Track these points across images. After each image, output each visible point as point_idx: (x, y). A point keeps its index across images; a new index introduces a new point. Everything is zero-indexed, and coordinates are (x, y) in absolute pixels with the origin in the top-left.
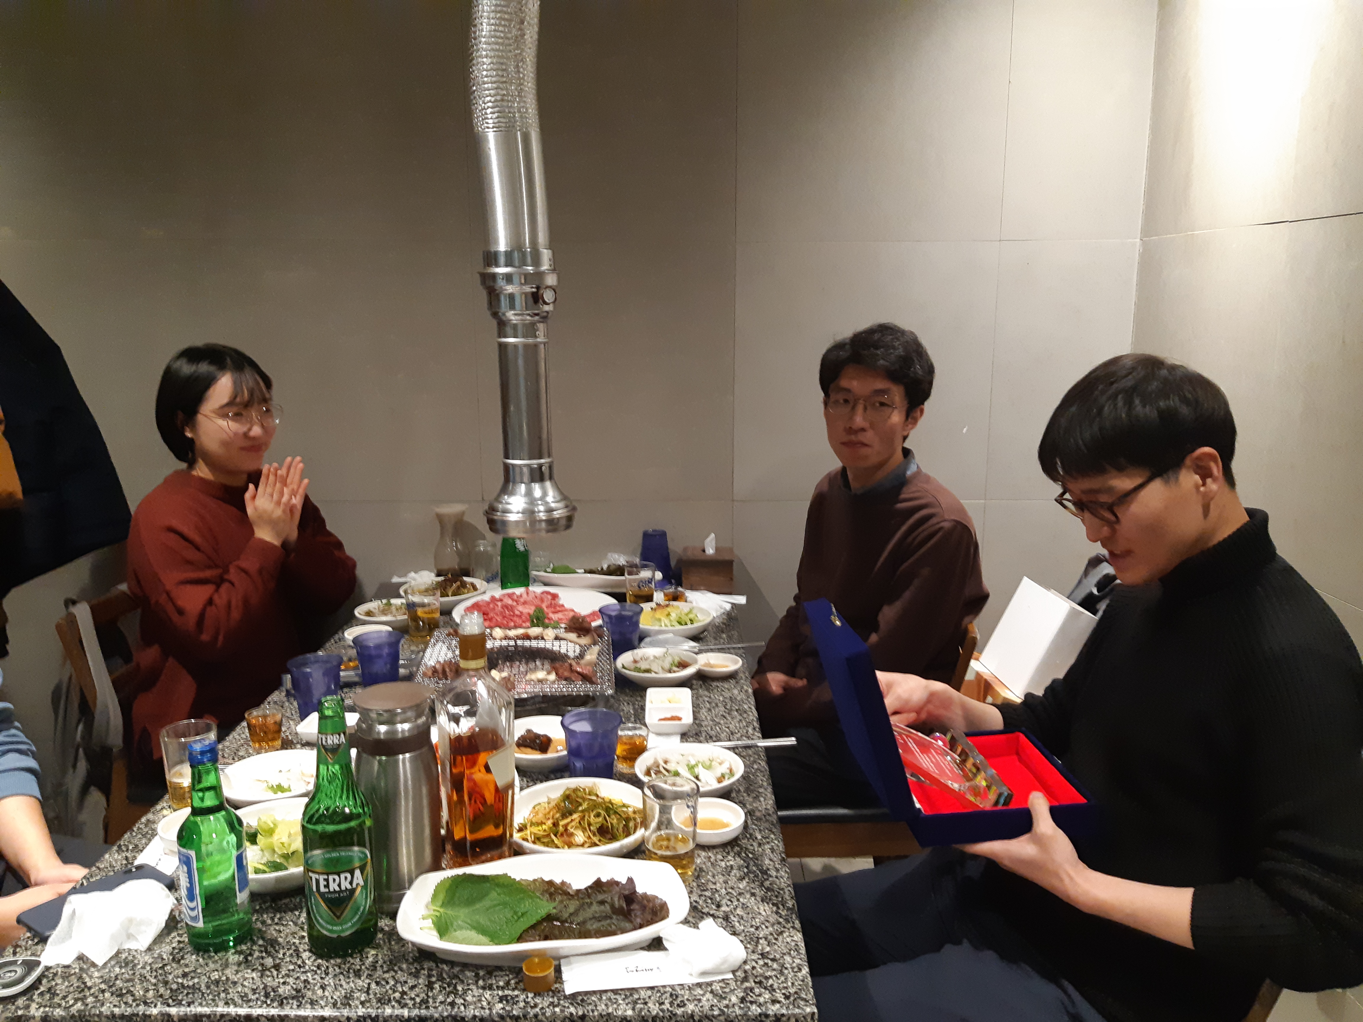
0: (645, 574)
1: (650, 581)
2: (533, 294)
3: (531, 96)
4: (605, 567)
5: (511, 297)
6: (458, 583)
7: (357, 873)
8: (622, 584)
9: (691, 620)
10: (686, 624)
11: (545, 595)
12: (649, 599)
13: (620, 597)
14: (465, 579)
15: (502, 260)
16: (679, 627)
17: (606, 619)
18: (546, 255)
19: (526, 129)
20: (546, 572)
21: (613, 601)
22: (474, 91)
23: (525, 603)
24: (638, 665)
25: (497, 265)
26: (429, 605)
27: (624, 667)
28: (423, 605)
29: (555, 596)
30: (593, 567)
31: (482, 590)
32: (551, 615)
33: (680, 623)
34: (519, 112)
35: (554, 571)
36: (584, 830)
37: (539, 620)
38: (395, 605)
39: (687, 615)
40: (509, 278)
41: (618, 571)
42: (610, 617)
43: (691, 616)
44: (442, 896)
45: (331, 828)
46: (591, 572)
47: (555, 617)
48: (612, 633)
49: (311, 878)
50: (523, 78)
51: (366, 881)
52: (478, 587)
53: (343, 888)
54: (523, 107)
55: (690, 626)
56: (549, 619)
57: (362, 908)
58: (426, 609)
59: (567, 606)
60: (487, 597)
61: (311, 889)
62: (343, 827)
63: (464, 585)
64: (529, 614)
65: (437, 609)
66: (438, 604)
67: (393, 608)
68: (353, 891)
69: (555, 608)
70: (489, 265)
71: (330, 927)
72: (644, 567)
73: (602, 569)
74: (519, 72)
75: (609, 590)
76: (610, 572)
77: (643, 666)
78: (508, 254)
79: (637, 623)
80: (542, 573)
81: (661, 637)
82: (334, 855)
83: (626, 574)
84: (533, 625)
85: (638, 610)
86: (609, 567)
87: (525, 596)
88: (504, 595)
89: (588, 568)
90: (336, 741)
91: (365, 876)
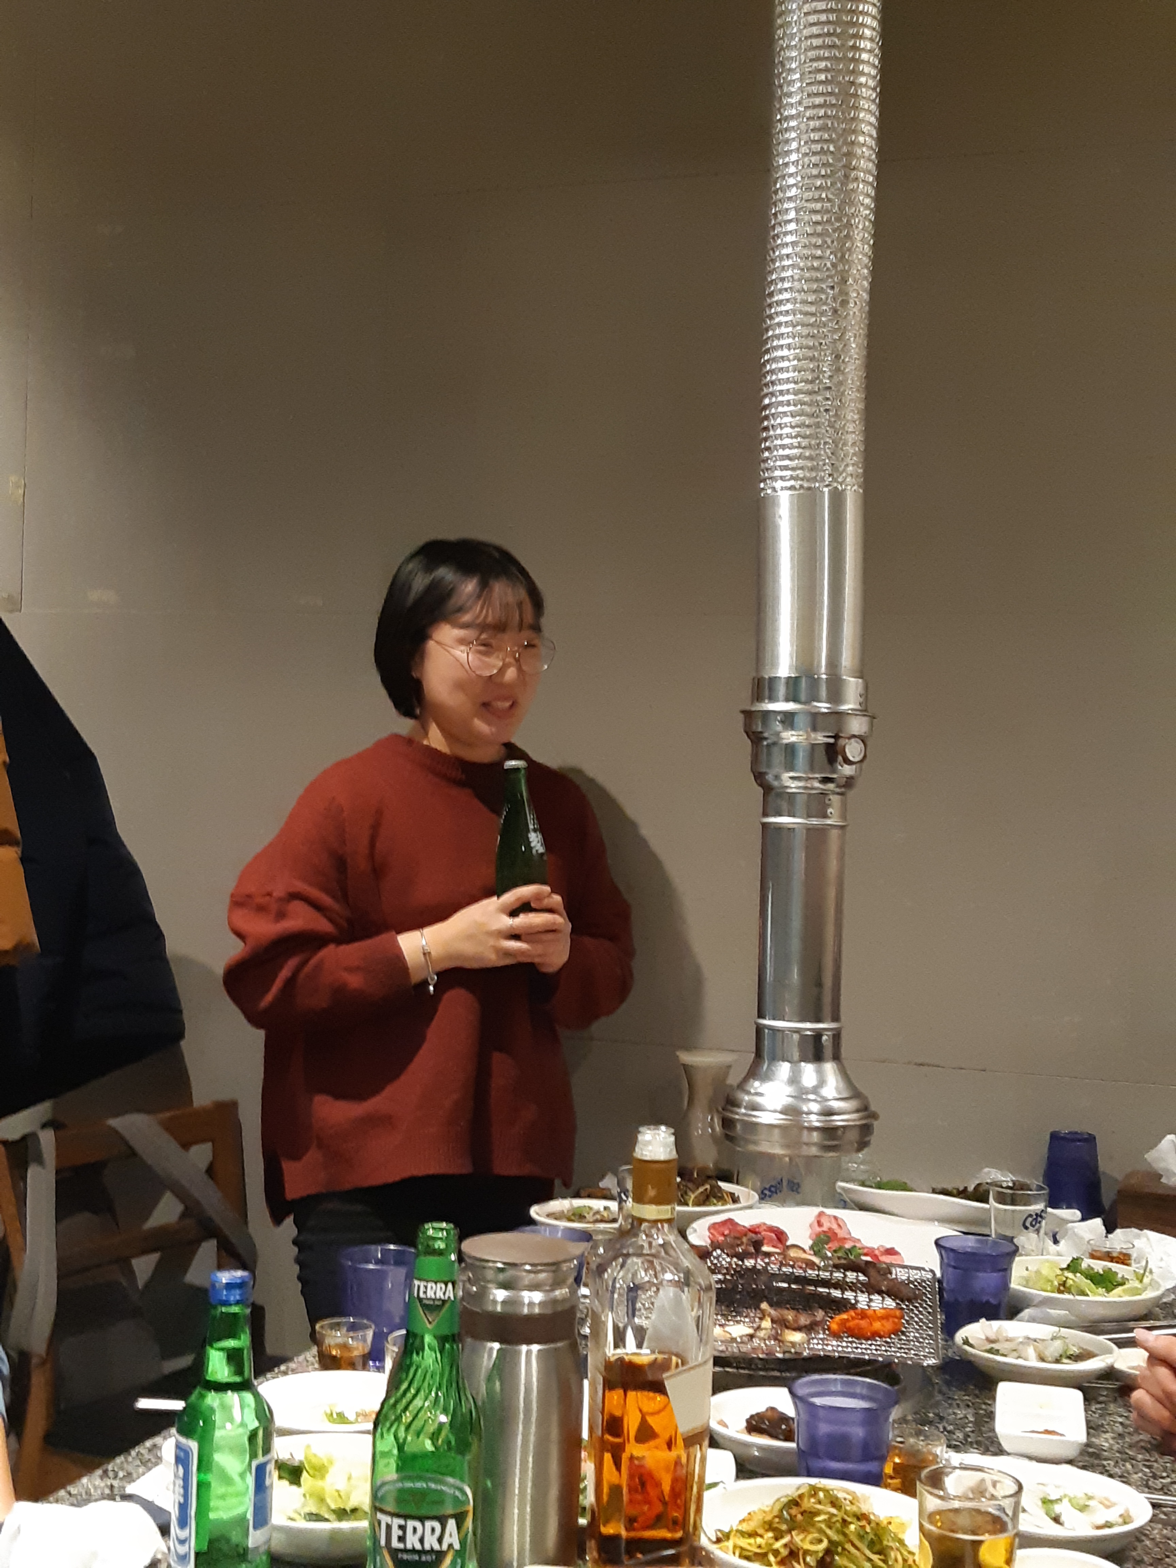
2: (828, 745)
5: (791, 749)
7: (452, 1526)
15: (782, 690)
18: (853, 687)
19: (839, 484)
25: (772, 699)
40: (788, 719)
49: (379, 1523)
51: (463, 1545)
53: (427, 1545)
61: (378, 1539)
68: (441, 1557)
70: (758, 697)
78: (793, 683)
82: (419, 1485)
90: (440, 1294)
91: (463, 1533)
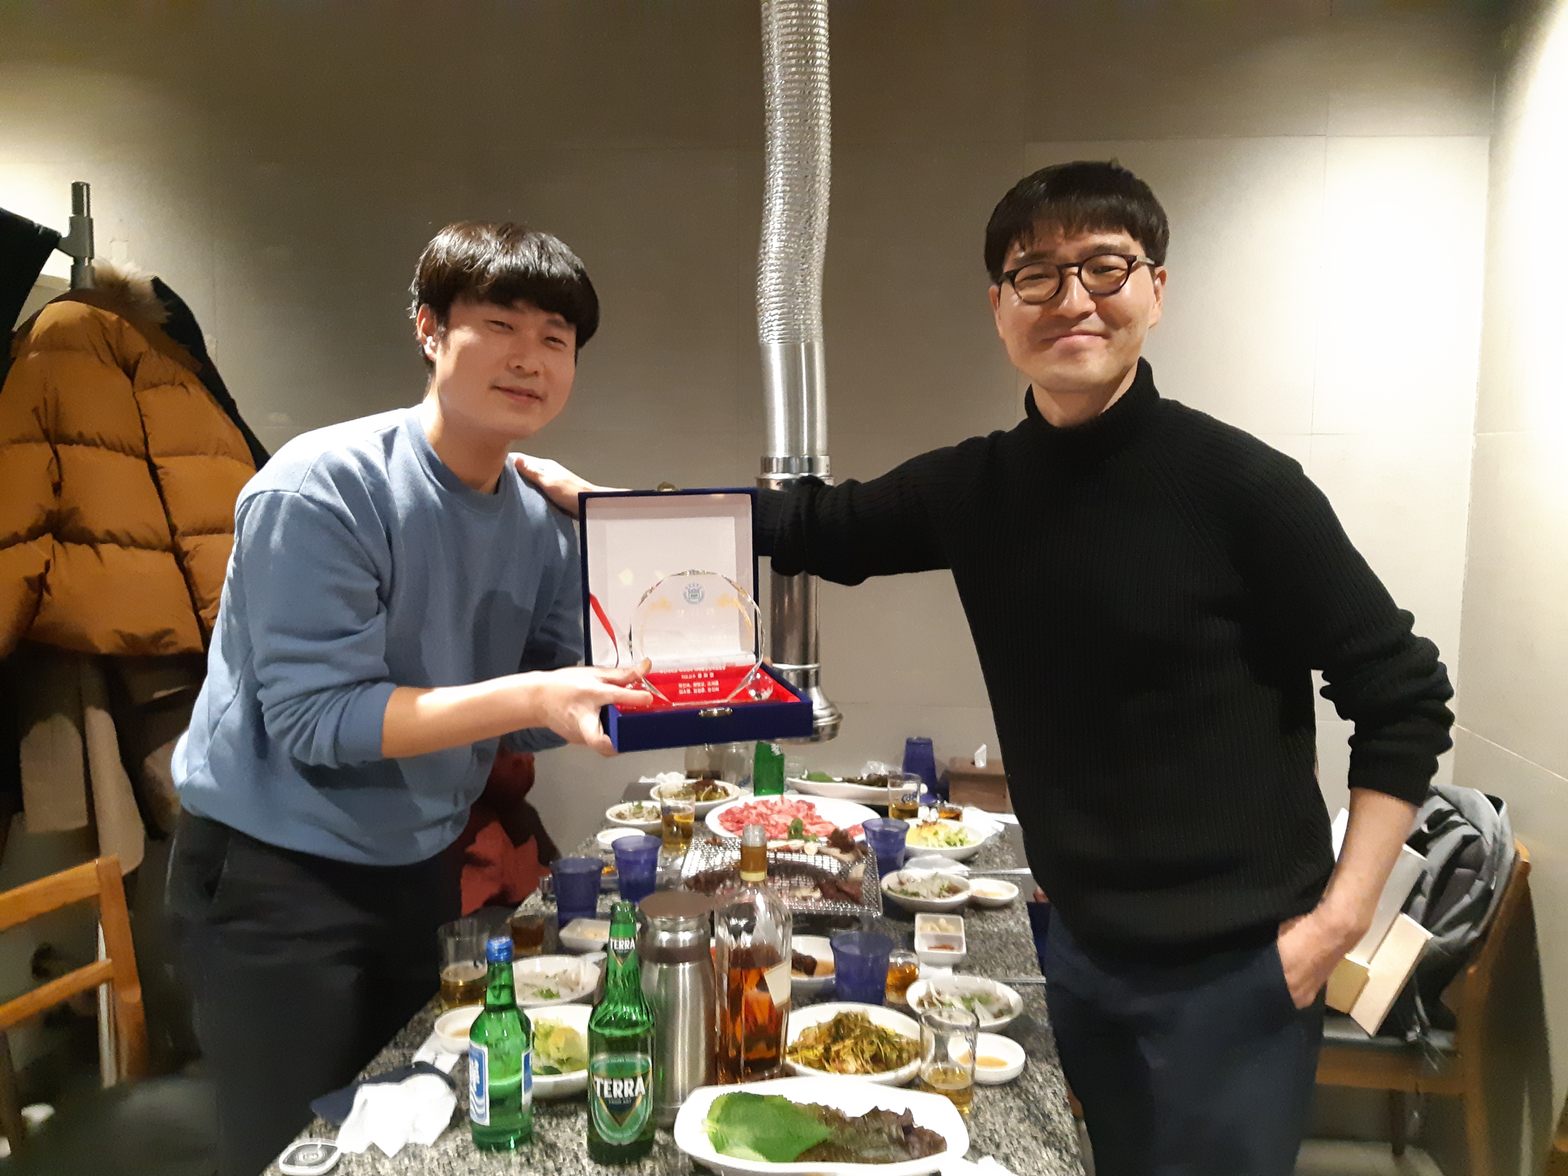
0: (910, 787)
1: (915, 795)
3: (817, 308)
4: (865, 777)
6: (711, 787)
7: (640, 1080)
8: (885, 796)
9: (960, 841)
10: (955, 845)
11: (800, 805)
12: (913, 814)
13: (882, 811)
14: (717, 782)
15: (779, 466)
16: (947, 848)
17: (870, 835)
18: (823, 461)
19: (811, 339)
20: (801, 778)
21: (875, 815)
22: (761, 304)
23: (779, 812)
24: (905, 887)
25: (773, 472)
26: (684, 809)
27: (889, 888)
28: (678, 810)
29: (811, 807)
30: (852, 777)
31: (735, 796)
32: (808, 827)
33: (949, 843)
34: (804, 324)
35: (809, 778)
36: (856, 1057)
37: (796, 831)
38: (647, 808)
39: (956, 834)
41: (881, 781)
42: (874, 833)
43: (961, 836)
44: (717, 1112)
45: (618, 1033)
46: (850, 781)
47: (813, 829)
48: (876, 850)
49: (596, 1083)
50: (809, 291)
51: (647, 1090)
52: (730, 791)
53: (626, 1095)
54: (809, 319)
55: (959, 847)
56: (806, 831)
57: (642, 1118)
58: (681, 814)
59: (825, 818)
60: (740, 804)
61: (594, 1093)
62: (629, 1032)
63: (715, 789)
64: (785, 824)
65: (692, 814)
66: (692, 810)
67: (645, 812)
68: (634, 1099)
69: (812, 819)
70: (765, 471)
71: (610, 1133)
72: (908, 779)
73: (862, 778)
74: (806, 285)
75: (869, 803)
76: (871, 782)
77: (910, 888)
78: (785, 461)
79: (903, 841)
80: (797, 780)
81: (928, 858)
82: (620, 1060)
83: (889, 786)
84: (791, 837)
85: (904, 826)
86: (869, 776)
87: (780, 804)
88: (758, 802)
89: (847, 776)
90: (627, 947)
91: (647, 1082)
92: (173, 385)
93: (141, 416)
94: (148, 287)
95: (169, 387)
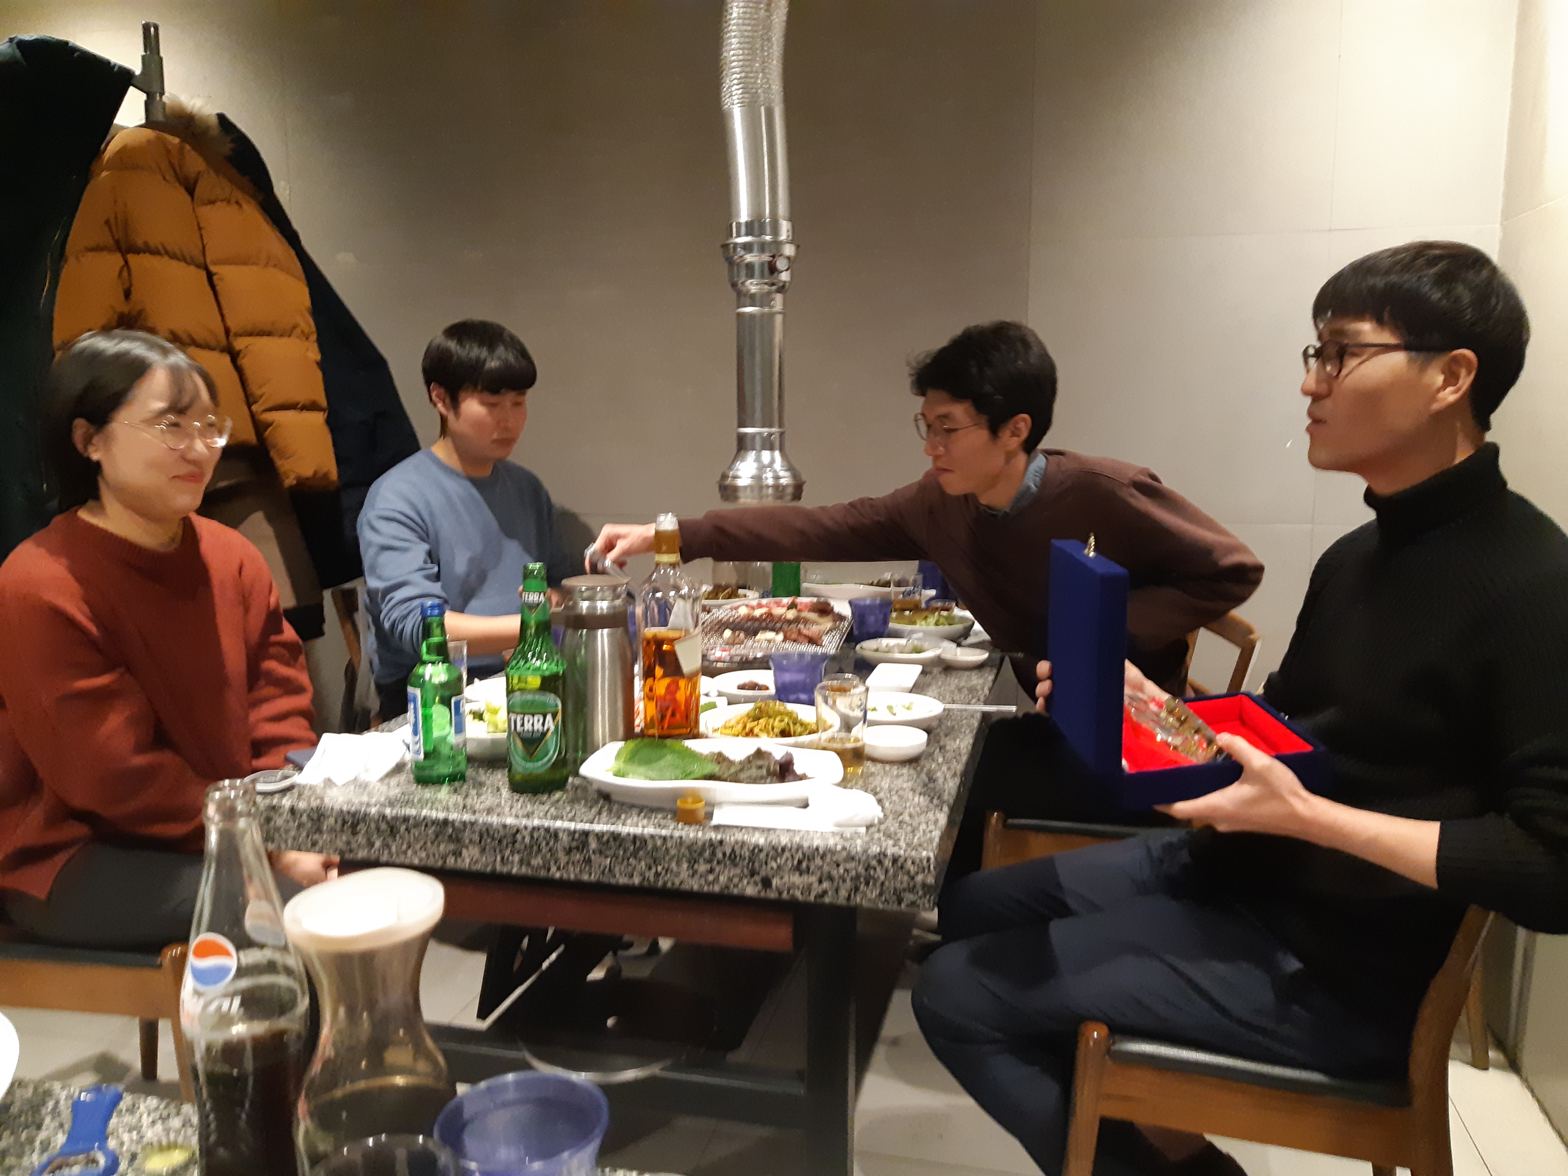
3: (776, 73)
5: (749, 266)
7: (549, 717)
9: (949, 623)
10: (943, 625)
14: (739, 590)
15: (743, 230)
16: (933, 627)
18: (785, 225)
19: (769, 104)
22: (723, 71)
24: (878, 649)
25: (738, 235)
27: (863, 650)
31: (751, 598)
34: (762, 87)
40: (747, 247)
44: (624, 756)
48: (856, 622)
49: (511, 719)
50: (768, 56)
51: (557, 727)
52: (748, 596)
53: (536, 728)
54: (768, 82)
55: (945, 627)
57: (552, 752)
68: (544, 734)
74: (764, 50)
77: (881, 650)
78: (749, 225)
79: (884, 626)
81: (907, 634)
82: (530, 697)
88: (770, 603)
91: (556, 721)
92: (229, 202)
93: (200, 229)
94: (214, 121)
95: (225, 203)
